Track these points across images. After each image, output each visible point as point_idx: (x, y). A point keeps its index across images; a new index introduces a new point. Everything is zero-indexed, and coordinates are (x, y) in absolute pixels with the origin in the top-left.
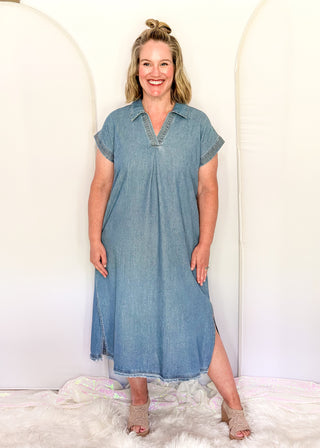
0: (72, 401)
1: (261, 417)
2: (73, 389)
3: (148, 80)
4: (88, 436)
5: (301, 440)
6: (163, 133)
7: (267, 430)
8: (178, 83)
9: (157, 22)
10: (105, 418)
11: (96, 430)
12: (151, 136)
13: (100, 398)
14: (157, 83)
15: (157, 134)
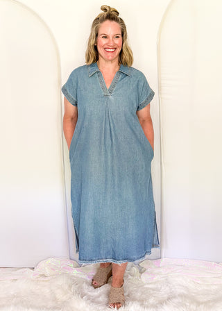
0: (44, 276)
1: (176, 287)
2: (44, 267)
3: (105, 49)
4: (55, 299)
5: (206, 303)
6: (113, 87)
7: (181, 296)
8: (124, 50)
9: (109, 7)
10: (67, 287)
11: (60, 296)
12: (104, 88)
13: (63, 274)
14: (112, 50)
15: (108, 88)
